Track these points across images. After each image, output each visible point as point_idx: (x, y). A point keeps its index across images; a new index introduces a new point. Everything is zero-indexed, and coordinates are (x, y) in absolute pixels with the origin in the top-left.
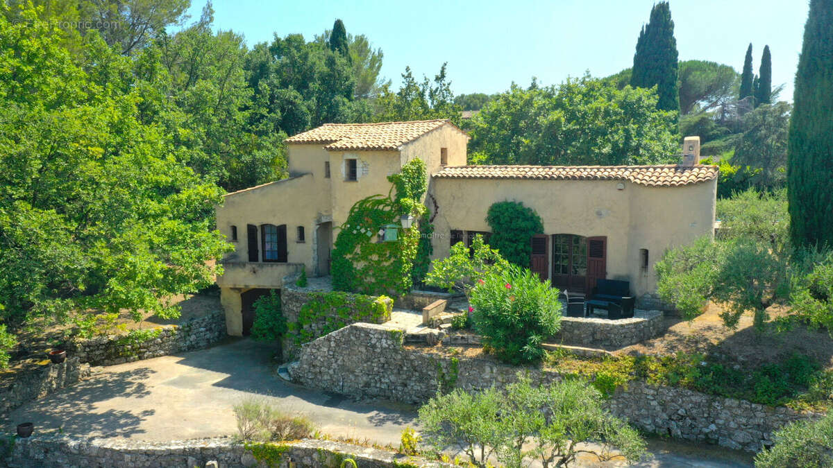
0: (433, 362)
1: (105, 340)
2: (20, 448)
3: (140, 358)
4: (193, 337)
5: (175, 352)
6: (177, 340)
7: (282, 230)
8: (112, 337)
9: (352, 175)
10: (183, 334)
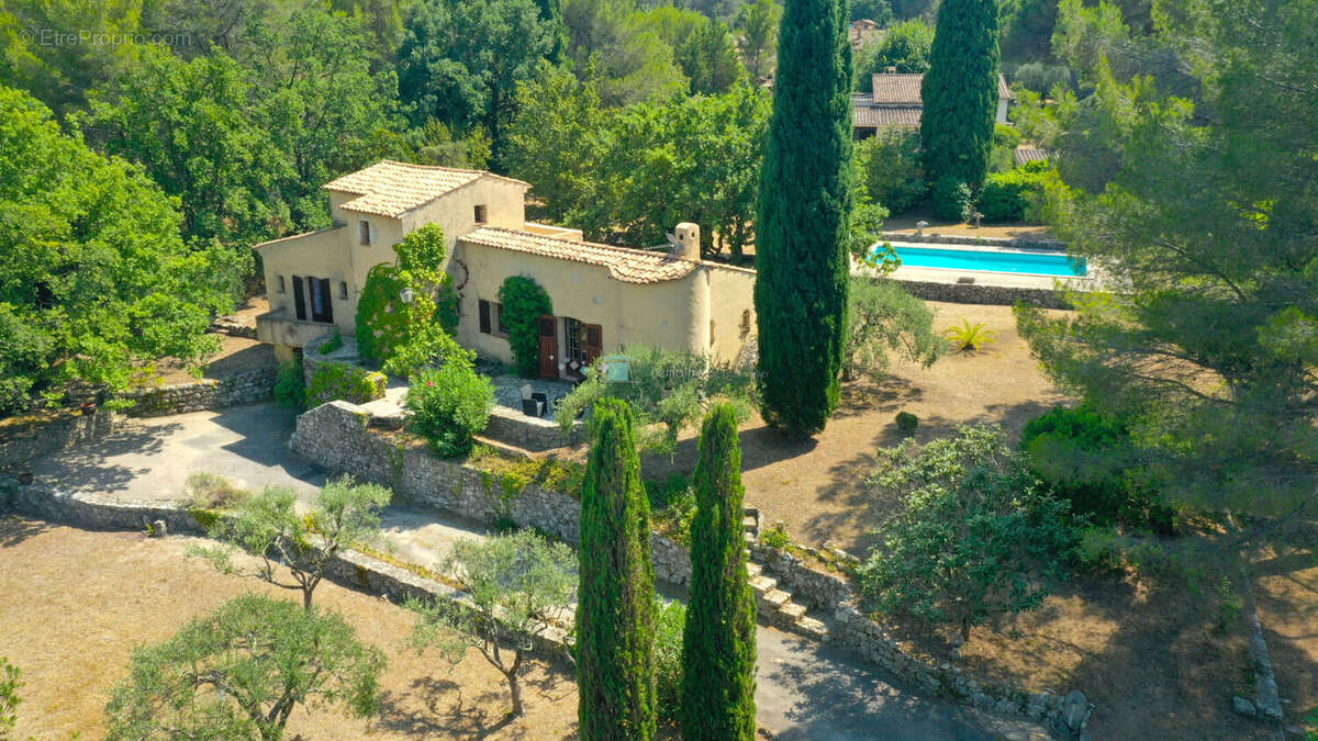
0: (386, 446)
1: (142, 393)
2: (22, 494)
3: (180, 412)
4: (237, 393)
5: (215, 406)
6: (218, 396)
7: (325, 284)
8: (149, 390)
9: (366, 241)
10: (224, 390)
